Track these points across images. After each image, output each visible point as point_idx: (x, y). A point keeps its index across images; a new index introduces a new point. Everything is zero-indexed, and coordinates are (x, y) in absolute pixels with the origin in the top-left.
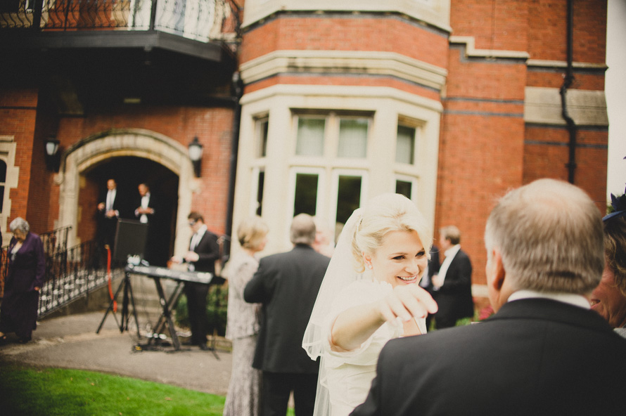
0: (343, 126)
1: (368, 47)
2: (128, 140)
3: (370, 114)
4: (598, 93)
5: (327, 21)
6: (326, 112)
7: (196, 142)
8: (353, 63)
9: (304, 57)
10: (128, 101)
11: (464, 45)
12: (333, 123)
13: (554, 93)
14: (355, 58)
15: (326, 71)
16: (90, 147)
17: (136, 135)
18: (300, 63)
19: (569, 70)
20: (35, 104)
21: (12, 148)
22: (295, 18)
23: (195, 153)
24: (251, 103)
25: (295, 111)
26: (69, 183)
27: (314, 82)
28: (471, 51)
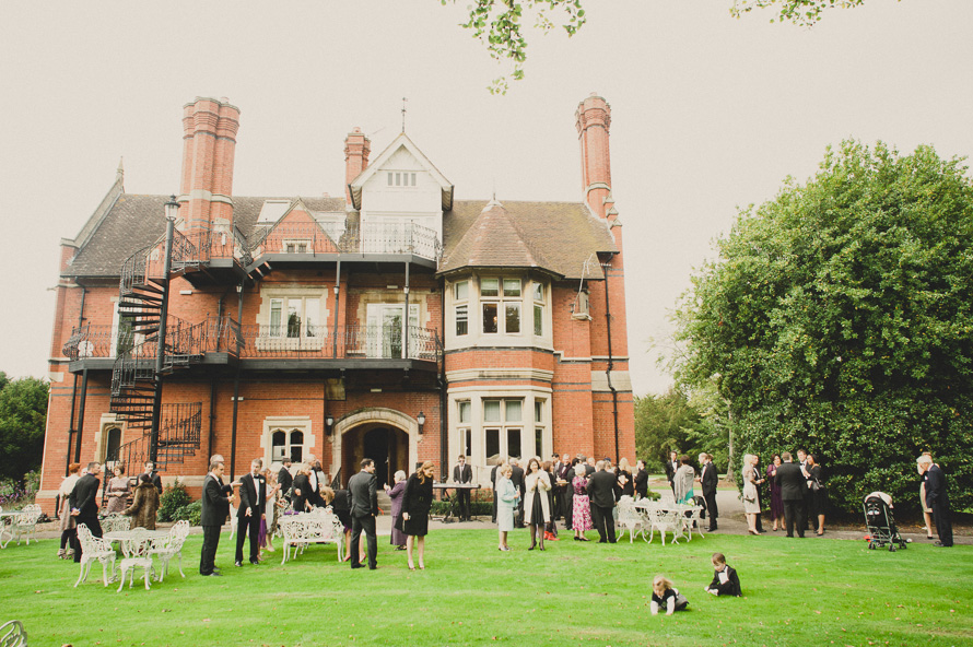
0: (508, 404)
1: (519, 366)
2: (375, 414)
3: (523, 398)
4: (625, 372)
5: (498, 352)
6: (500, 398)
7: (422, 415)
8: (512, 373)
9: (488, 371)
10: (373, 390)
11: (559, 355)
12: (502, 404)
13: (603, 373)
14: (513, 371)
15: (499, 378)
16: (350, 419)
17: (380, 411)
18: (485, 374)
19: (610, 360)
20: (323, 397)
21: (309, 424)
22: (481, 351)
23: (421, 420)
24: (454, 394)
25: (483, 398)
26: (337, 441)
27: (493, 384)
28: (563, 358)
